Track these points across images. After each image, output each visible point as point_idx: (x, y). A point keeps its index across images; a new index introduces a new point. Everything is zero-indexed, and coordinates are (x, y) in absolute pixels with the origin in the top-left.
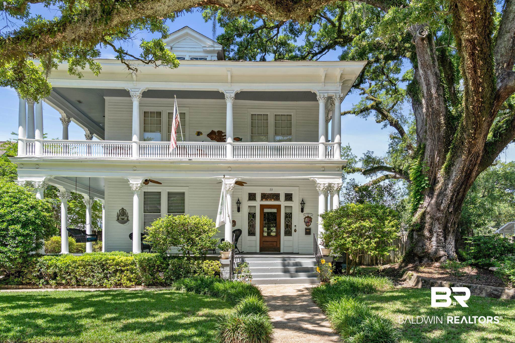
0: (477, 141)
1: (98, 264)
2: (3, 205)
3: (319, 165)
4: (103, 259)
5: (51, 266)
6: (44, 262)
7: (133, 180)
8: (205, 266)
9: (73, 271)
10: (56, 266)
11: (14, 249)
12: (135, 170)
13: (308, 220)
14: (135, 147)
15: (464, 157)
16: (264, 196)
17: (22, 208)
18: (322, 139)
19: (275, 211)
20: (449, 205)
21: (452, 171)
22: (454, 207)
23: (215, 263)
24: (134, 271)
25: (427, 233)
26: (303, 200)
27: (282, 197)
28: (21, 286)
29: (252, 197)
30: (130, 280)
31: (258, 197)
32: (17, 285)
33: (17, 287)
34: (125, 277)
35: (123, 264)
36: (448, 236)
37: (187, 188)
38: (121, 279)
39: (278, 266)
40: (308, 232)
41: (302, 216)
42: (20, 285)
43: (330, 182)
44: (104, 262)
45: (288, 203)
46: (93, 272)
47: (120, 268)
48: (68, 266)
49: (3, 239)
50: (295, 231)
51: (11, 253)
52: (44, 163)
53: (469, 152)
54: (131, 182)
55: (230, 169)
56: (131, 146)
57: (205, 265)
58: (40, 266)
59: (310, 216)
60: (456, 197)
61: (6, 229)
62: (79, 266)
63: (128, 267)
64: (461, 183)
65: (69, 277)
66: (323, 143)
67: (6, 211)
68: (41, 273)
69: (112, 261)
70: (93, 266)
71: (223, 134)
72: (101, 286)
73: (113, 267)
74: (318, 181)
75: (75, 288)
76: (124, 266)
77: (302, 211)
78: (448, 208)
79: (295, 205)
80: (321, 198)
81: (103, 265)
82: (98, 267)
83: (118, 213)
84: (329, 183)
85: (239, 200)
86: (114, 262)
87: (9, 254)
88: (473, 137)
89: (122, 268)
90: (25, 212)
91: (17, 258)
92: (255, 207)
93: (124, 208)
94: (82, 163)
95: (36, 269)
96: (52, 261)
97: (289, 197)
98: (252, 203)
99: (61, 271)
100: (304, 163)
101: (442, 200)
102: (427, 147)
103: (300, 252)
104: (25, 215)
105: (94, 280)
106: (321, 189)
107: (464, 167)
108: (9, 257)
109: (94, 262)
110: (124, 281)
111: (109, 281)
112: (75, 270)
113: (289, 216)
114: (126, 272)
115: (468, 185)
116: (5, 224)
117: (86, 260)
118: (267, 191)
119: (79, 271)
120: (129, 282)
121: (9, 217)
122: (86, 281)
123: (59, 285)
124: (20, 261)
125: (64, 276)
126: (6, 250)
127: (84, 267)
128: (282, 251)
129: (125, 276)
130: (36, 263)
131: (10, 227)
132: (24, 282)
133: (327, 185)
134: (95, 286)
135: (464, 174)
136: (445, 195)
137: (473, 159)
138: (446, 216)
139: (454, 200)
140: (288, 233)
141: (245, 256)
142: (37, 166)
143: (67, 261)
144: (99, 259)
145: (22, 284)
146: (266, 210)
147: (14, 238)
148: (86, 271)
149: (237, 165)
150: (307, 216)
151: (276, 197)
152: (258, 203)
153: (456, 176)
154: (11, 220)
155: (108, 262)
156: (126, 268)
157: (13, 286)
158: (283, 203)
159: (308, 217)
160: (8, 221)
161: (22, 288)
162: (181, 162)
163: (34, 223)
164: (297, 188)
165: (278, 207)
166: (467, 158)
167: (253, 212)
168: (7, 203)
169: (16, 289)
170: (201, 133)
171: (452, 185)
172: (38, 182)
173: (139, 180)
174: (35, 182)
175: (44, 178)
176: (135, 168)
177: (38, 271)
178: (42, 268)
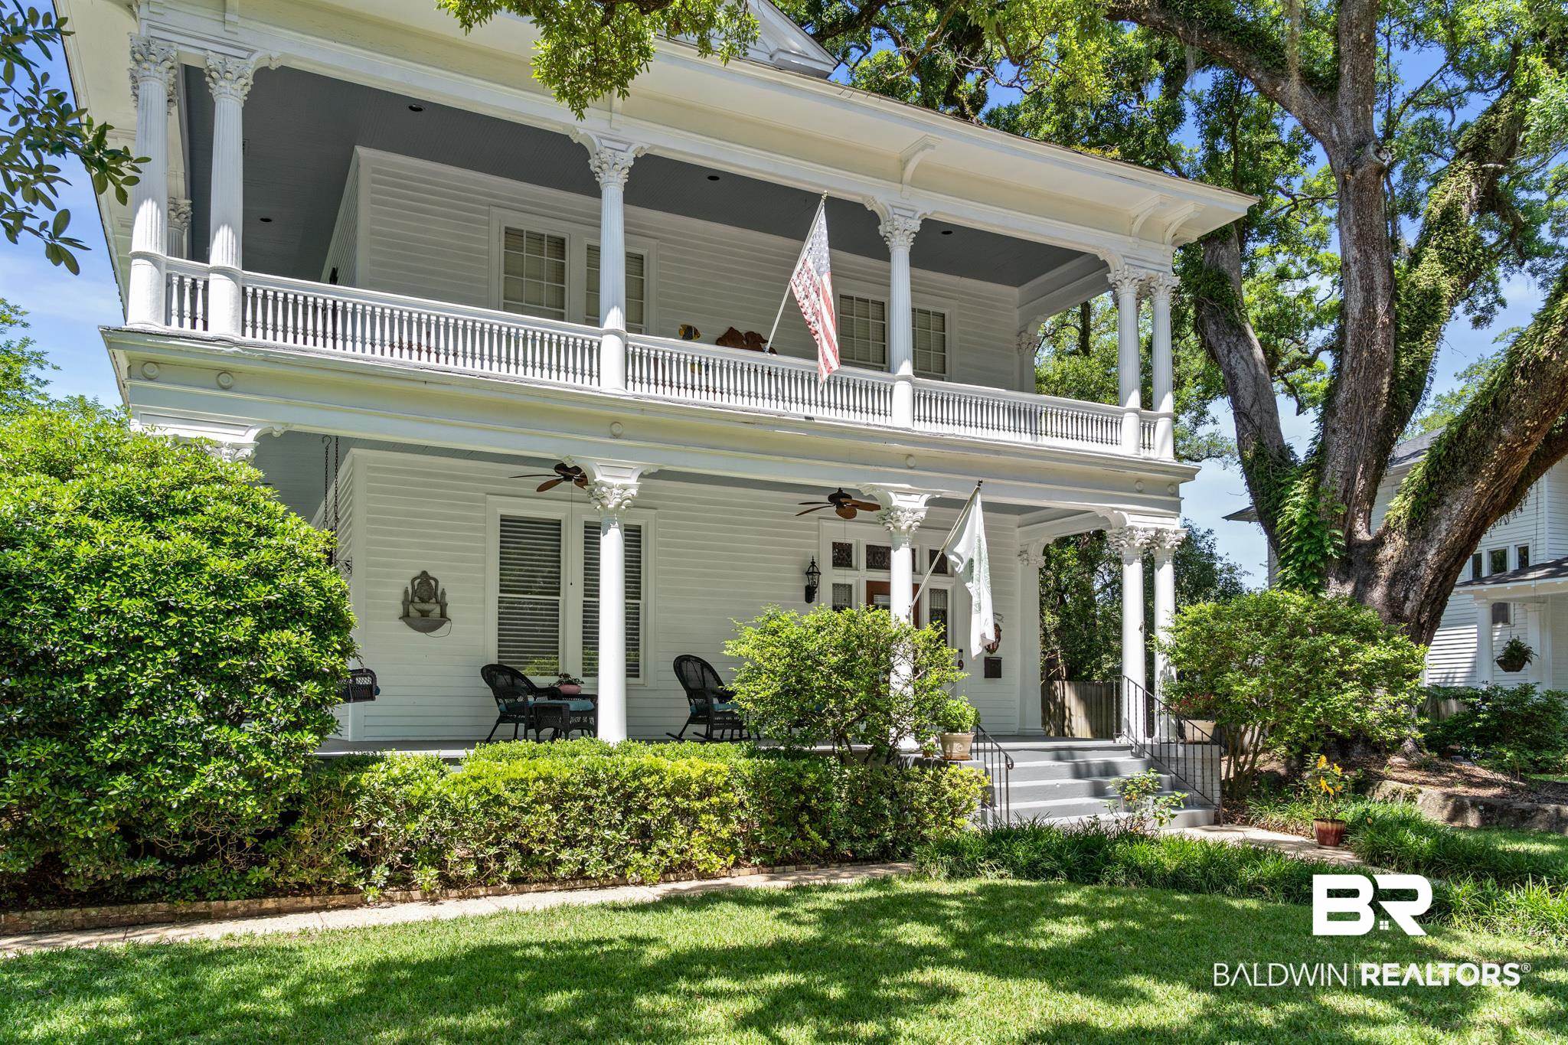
1: (610, 791)
3: (1133, 473)
5: (421, 809)
6: (395, 789)
7: (604, 471)
8: (951, 786)
10: (444, 803)
12: (616, 436)
14: (611, 350)
15: (1480, 485)
16: (874, 556)
18: (1132, 400)
21: (1436, 520)
23: (970, 773)
27: (923, 562)
28: (270, 903)
30: (711, 847)
31: (861, 558)
32: (250, 896)
33: (255, 905)
37: (653, 512)
38: (689, 845)
42: (266, 895)
43: (1160, 527)
44: (630, 785)
47: (685, 805)
48: (491, 805)
52: (264, 368)
54: (600, 479)
55: (912, 462)
56: (595, 344)
57: (951, 780)
58: (370, 807)
59: (996, 621)
63: (714, 800)
64: (1457, 551)
65: (493, 851)
66: (1136, 411)
68: (376, 842)
69: (656, 777)
73: (662, 800)
74: (1129, 520)
75: (504, 893)
76: (700, 798)
81: (628, 796)
83: (406, 592)
85: (813, 563)
86: (667, 784)
89: (698, 805)
92: (849, 587)
93: (431, 573)
94: (428, 387)
95: (355, 823)
98: (845, 576)
101: (1407, 591)
105: (596, 858)
107: (1474, 510)
108: (253, 776)
109: (596, 784)
112: (524, 818)
114: (704, 817)
117: (562, 778)
121: (258, 593)
130: (353, 798)
133: (1153, 533)
134: (596, 878)
135: (1469, 529)
136: (1415, 579)
142: (227, 380)
143: (485, 783)
145: (273, 892)
146: (880, 600)
147: (281, 687)
149: (933, 451)
152: (861, 576)
153: (1450, 531)
154: (269, 605)
155: (644, 781)
156: (706, 802)
157: (231, 904)
160: (255, 609)
161: (279, 912)
162: (779, 422)
166: (1489, 489)
169: (248, 915)
170: (697, 331)
171: (1438, 553)
172: (232, 446)
173: (628, 473)
174: (218, 446)
175: (254, 432)
176: (616, 429)
177: (362, 832)
178: (380, 815)
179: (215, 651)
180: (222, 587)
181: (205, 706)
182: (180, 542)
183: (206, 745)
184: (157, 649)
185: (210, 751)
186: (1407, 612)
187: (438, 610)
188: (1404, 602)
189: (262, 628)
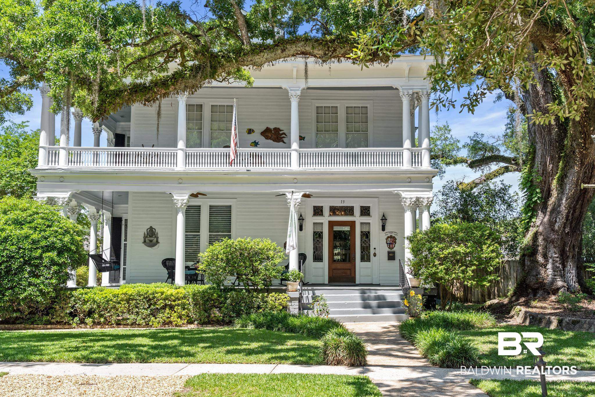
0: (589, 151)
1: (144, 298)
2: (35, 229)
3: (404, 175)
4: (150, 292)
5: (88, 301)
6: (80, 296)
7: (177, 195)
8: (271, 300)
9: (114, 307)
10: (94, 301)
11: (47, 281)
12: (180, 183)
13: (392, 241)
14: (181, 155)
15: (576, 168)
16: (334, 210)
17: (57, 232)
18: (407, 144)
19: (347, 228)
20: (565, 224)
21: (566, 184)
22: (571, 227)
23: (282, 296)
24: (186, 307)
25: (540, 259)
26: (384, 216)
27: (357, 211)
28: (49, 326)
29: (318, 211)
30: (180, 317)
31: (326, 211)
32: (44, 324)
33: (45, 327)
34: (175, 314)
35: (173, 298)
36: (567, 262)
37: (235, 200)
38: (171, 316)
39: (356, 300)
40: (391, 256)
41: (383, 236)
43: (419, 196)
44: (151, 296)
45: (365, 219)
46: (137, 307)
47: (169, 303)
48: (108, 301)
49: (36, 269)
50: (375, 255)
51: (44, 285)
53: (582, 163)
54: (175, 197)
55: (295, 181)
56: (175, 153)
57: (271, 298)
58: (74, 301)
59: (393, 235)
60: (573, 214)
61: (41, 258)
62: (121, 300)
63: (180, 302)
64: (576, 198)
65: (109, 314)
66: (408, 149)
67: (40, 236)
68: (75, 311)
69: (160, 294)
70: (138, 301)
71: (281, 132)
72: (147, 325)
73: (161, 301)
74: (404, 195)
76: (174, 301)
77: (383, 229)
78: (564, 228)
79: (374, 221)
80: (408, 216)
81: (150, 300)
82: (144, 302)
83: (145, 234)
84: (417, 198)
85: (301, 215)
86: (163, 296)
87: (42, 286)
88: (583, 147)
89: (173, 303)
90: (60, 236)
91: (50, 291)
92: (322, 223)
93: (153, 227)
94: (118, 175)
95: (70, 305)
96: (89, 295)
97: (365, 211)
98: (318, 219)
99: (99, 307)
100: (386, 174)
101: (556, 218)
102: (537, 151)
103: (381, 283)
104: (61, 240)
105: (139, 318)
106: (407, 205)
107: (578, 179)
108: (41, 291)
109: (140, 296)
110: (174, 318)
111: (156, 318)
112: (117, 305)
113: (366, 235)
114: (176, 307)
115: (586, 200)
116: (39, 251)
117: (130, 293)
118: (337, 203)
119: (121, 307)
120: (179, 319)
122: (128, 319)
123: (96, 324)
124: (53, 295)
125: (103, 313)
126: (39, 281)
127: (128, 301)
128: (357, 282)
129: (175, 312)
130: (70, 298)
131: (44, 255)
132: (53, 320)
133: (414, 199)
134: (139, 325)
136: (559, 212)
137: (588, 172)
138: (562, 238)
139: (570, 218)
140: (365, 257)
141: (315, 288)
142: (62, 179)
143: (106, 295)
144: (145, 292)
145: (51, 323)
146: (336, 228)
148: (129, 306)
149: (304, 177)
150: (389, 235)
151: (349, 211)
152: (325, 219)
153: (569, 189)
155: (156, 295)
156: (176, 303)
158: (358, 219)
159: (391, 237)
161: (51, 329)
162: (236, 173)
163: (69, 250)
164: (376, 200)
165: (352, 224)
166: (581, 170)
167: (319, 230)
168: (40, 226)
170: (253, 130)
171: (567, 200)
172: (63, 198)
173: (185, 195)
174: (59, 198)
175: (69, 193)
176: (180, 181)
177: (73, 307)
178: (76, 303)
179: (31, 259)
180: (34, 242)
181: (29, 273)
182: (26, 230)
183: (29, 282)
184: (18, 259)
185: (30, 284)
186: (556, 228)
187: (155, 239)
188: (555, 223)
189: (43, 252)
